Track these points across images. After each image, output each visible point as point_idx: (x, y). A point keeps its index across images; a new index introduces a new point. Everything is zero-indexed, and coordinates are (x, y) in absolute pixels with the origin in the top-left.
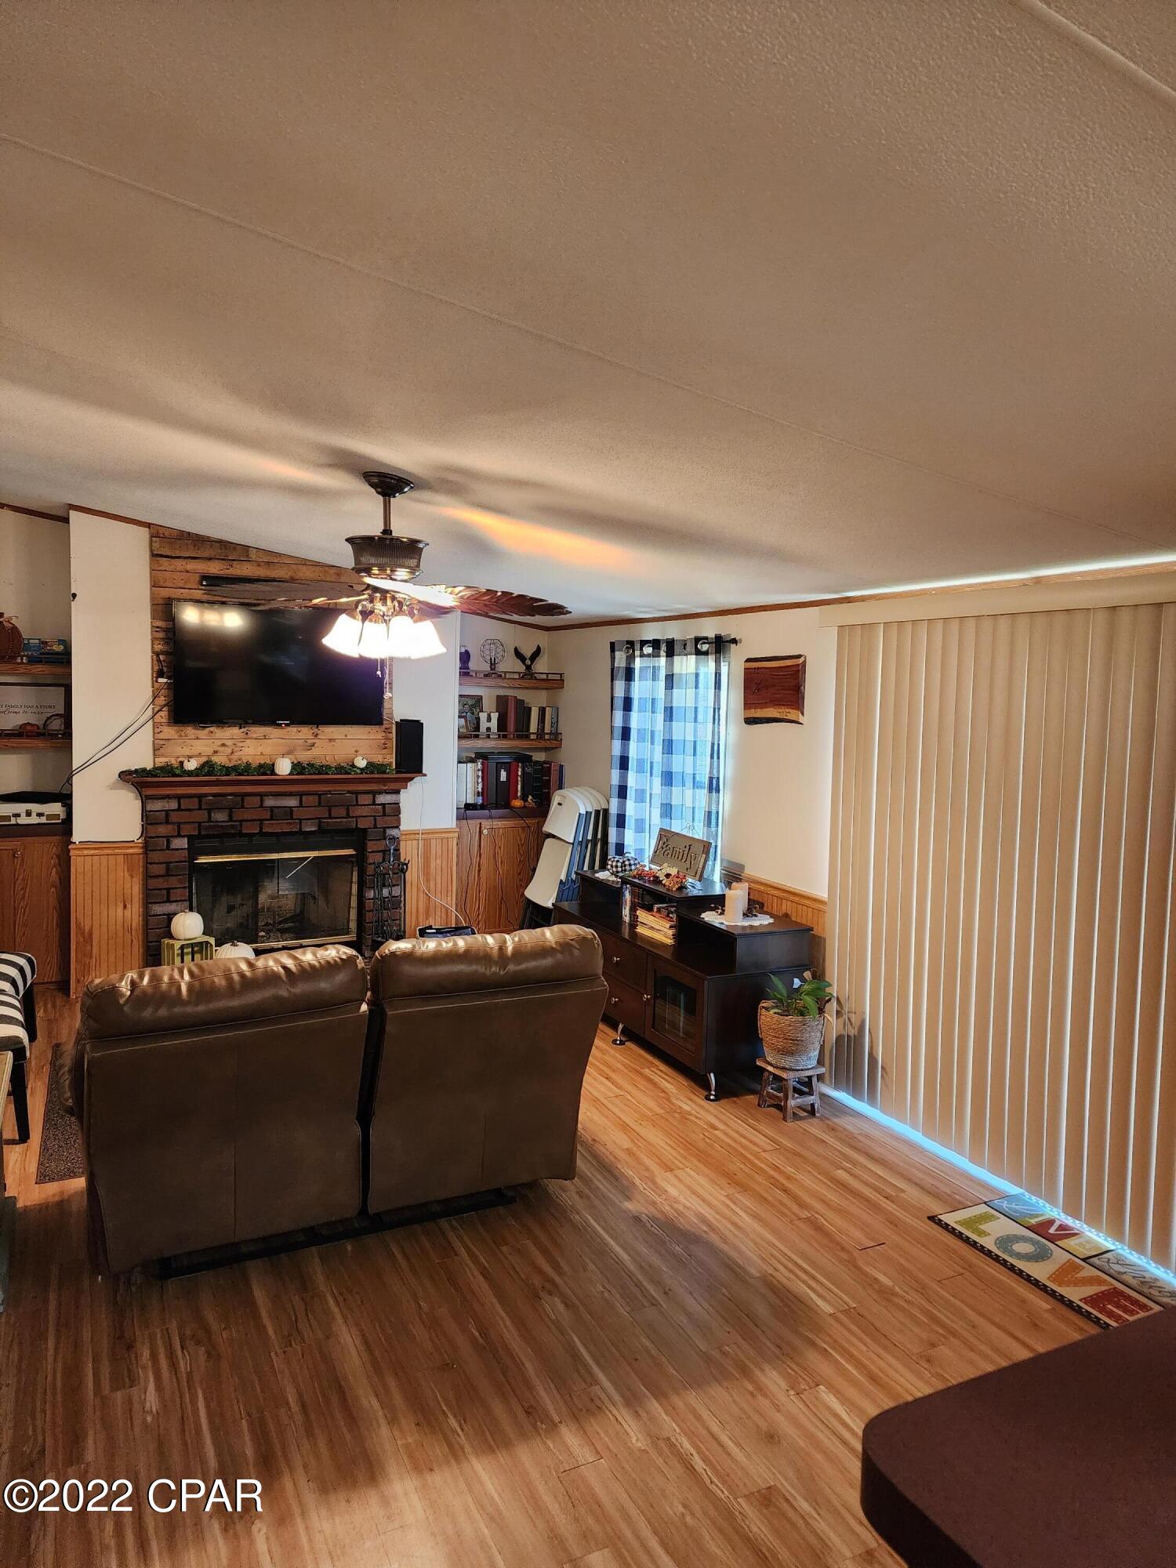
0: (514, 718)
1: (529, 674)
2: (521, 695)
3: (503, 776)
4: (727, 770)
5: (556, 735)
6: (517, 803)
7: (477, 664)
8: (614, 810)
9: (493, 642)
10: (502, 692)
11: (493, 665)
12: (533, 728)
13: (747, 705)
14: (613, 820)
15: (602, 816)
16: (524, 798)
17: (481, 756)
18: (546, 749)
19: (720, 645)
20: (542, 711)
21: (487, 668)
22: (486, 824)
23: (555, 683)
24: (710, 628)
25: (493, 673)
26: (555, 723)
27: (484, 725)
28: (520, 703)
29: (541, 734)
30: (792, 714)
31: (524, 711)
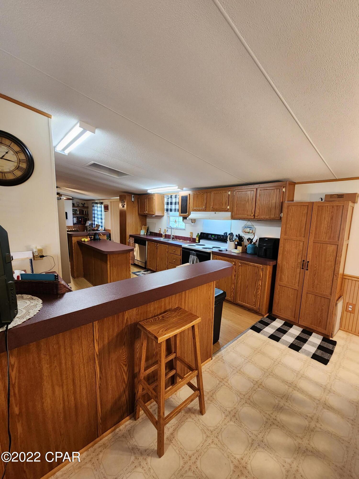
0: (81, 212)
1: (83, 206)
2: (82, 209)
3: (80, 219)
4: (103, 217)
5: (88, 214)
6: (82, 223)
7: (75, 205)
8: (93, 223)
9: (77, 202)
10: (80, 209)
11: (78, 205)
12: (84, 213)
13: (104, 210)
14: (93, 224)
15: (92, 224)
16: (83, 222)
17: (77, 217)
18: (87, 216)
19: (102, 203)
20: (85, 211)
21: (77, 205)
22: (78, 225)
23: (87, 208)
24: (101, 201)
25: (78, 206)
26: (88, 213)
27: (77, 213)
28: (82, 210)
29: (85, 214)
30: (108, 211)
31: (83, 211)
